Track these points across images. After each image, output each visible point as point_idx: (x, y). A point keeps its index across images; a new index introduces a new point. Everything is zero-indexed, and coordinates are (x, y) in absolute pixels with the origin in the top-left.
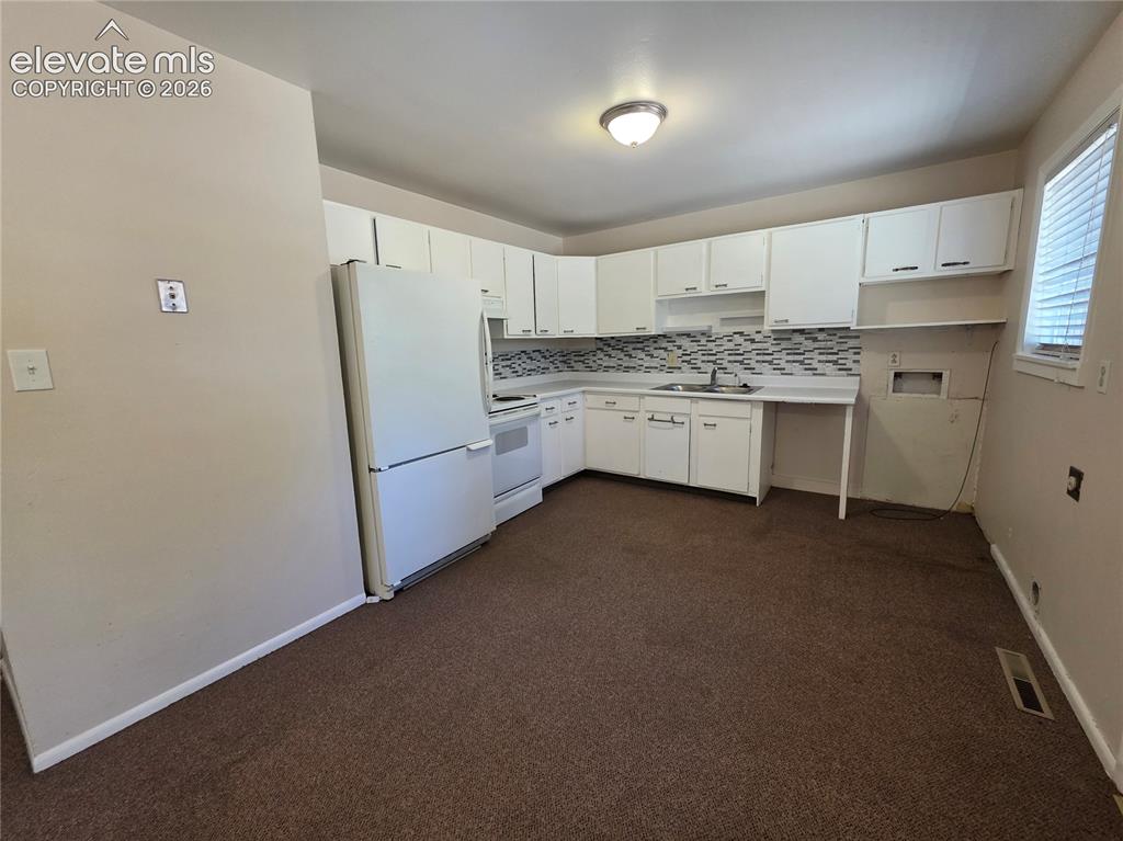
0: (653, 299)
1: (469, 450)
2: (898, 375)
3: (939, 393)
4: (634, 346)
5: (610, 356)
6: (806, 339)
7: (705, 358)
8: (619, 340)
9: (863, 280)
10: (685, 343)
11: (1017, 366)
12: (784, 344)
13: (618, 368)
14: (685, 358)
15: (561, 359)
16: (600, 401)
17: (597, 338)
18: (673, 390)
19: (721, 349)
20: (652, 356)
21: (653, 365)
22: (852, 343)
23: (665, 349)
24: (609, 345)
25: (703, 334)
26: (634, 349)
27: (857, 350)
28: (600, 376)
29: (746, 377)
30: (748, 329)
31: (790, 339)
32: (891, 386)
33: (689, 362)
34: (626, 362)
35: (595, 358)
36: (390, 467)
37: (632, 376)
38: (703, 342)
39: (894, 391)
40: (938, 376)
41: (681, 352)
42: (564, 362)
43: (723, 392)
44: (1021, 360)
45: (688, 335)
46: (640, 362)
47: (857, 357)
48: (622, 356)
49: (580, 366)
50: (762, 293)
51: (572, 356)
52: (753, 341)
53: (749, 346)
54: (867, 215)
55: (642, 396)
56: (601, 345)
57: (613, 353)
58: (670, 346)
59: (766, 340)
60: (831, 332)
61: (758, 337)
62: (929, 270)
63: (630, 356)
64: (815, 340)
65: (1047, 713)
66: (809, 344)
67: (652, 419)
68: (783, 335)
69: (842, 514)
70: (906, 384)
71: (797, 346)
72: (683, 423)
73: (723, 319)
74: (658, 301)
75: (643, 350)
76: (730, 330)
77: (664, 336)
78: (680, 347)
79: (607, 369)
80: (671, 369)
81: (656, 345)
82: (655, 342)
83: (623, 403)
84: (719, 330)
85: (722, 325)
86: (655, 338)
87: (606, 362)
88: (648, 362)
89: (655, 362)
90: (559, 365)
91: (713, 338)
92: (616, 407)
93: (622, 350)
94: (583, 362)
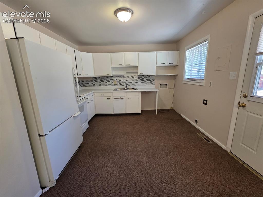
0: (111, 67)
1: (74, 117)
2: (161, 85)
3: (167, 88)
4: (104, 79)
5: (97, 82)
6: (145, 77)
7: (123, 82)
8: (99, 77)
9: (157, 65)
10: (118, 78)
11: (183, 82)
12: (140, 79)
13: (100, 85)
14: (118, 82)
15: (81, 83)
16: (99, 95)
17: (92, 77)
18: (117, 90)
19: (127, 80)
20: (109, 82)
21: (110, 84)
22: (153, 78)
23: (113, 80)
24: (97, 79)
25: (122, 76)
26: (104, 80)
27: (154, 80)
28: (94, 87)
29: (133, 86)
30: (133, 75)
31: (141, 77)
32: (160, 87)
33: (119, 83)
34: (102, 83)
35: (92, 83)
36: (50, 132)
37: (104, 87)
38: (122, 78)
39: (160, 88)
40: (166, 85)
41: (117, 81)
42: (82, 84)
43: (129, 90)
44: (184, 81)
45: (119, 76)
46: (106, 83)
47: (154, 81)
48: (101, 82)
49: (88, 85)
50: (137, 67)
51: (84, 82)
52: (134, 78)
53: (133, 79)
54: (157, 52)
55: (112, 92)
56: (94, 79)
57: (98, 81)
58: (114, 79)
59: (137, 77)
60: (149, 76)
61: (135, 77)
62: (167, 64)
63: (103, 82)
64: (146, 78)
65: (211, 142)
66: (145, 79)
67: (115, 98)
68: (140, 77)
69: (157, 114)
70: (162, 86)
71: (143, 79)
72: (123, 98)
73: (127, 73)
74: (112, 67)
75: (107, 80)
76: (128, 75)
77: (112, 76)
78: (117, 79)
79: (96, 85)
80: (115, 85)
81: (110, 79)
82: (110, 78)
83: (106, 95)
84: (126, 75)
85: (127, 74)
86: (110, 77)
87: (96, 83)
88: (108, 83)
89: (110, 83)
90: (81, 85)
91: (125, 77)
92: (104, 96)
93: (100, 80)
94: (88, 84)
